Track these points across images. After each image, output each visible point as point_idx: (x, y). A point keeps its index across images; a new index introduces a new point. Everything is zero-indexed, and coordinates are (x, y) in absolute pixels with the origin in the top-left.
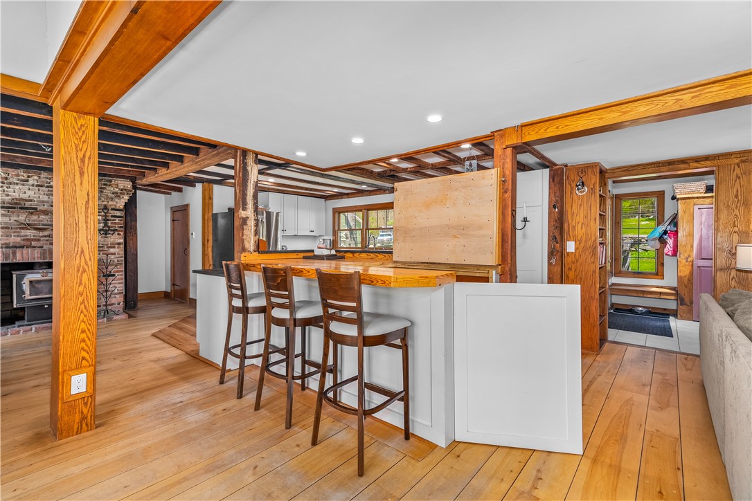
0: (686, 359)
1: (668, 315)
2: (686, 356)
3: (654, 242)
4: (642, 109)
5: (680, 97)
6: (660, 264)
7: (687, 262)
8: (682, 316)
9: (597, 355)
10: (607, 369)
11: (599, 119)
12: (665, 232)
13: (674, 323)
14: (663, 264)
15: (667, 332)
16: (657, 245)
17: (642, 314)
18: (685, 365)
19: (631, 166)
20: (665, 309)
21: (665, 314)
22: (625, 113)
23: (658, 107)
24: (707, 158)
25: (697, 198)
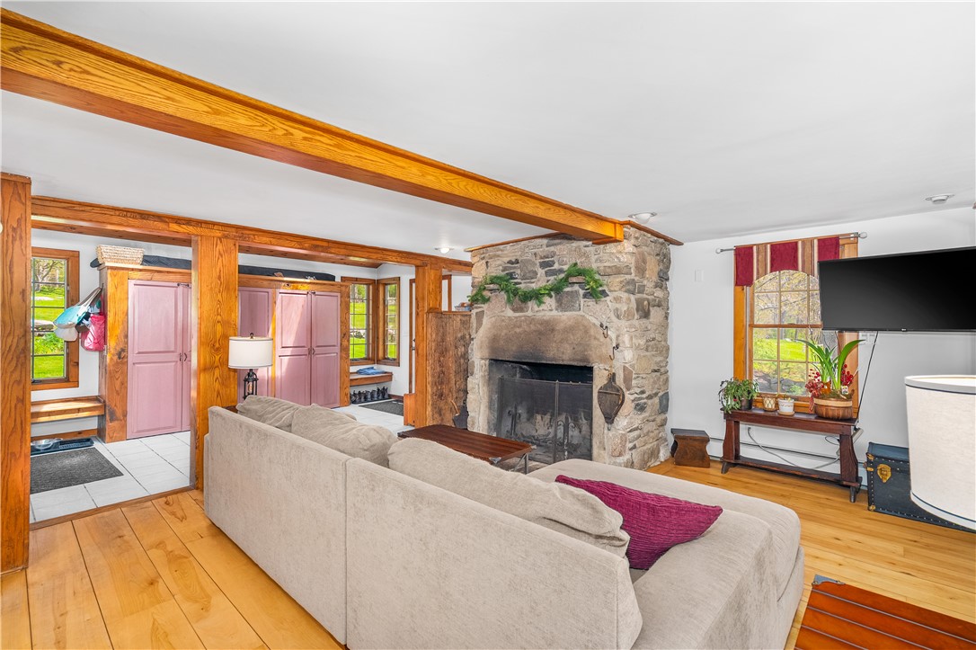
0: (167, 503)
1: (88, 440)
2: (164, 499)
3: (67, 330)
4: (243, 121)
5: (292, 130)
6: (72, 363)
7: (119, 358)
8: (111, 438)
9: (25, 569)
10: (69, 591)
11: (168, 98)
12: (87, 316)
13: (108, 450)
14: (78, 364)
15: (108, 471)
16: (72, 335)
17: (48, 450)
18: (173, 514)
19: (80, 204)
20: (80, 433)
21: (83, 440)
22: (217, 112)
23: (263, 129)
24: (188, 221)
25: (133, 270)
